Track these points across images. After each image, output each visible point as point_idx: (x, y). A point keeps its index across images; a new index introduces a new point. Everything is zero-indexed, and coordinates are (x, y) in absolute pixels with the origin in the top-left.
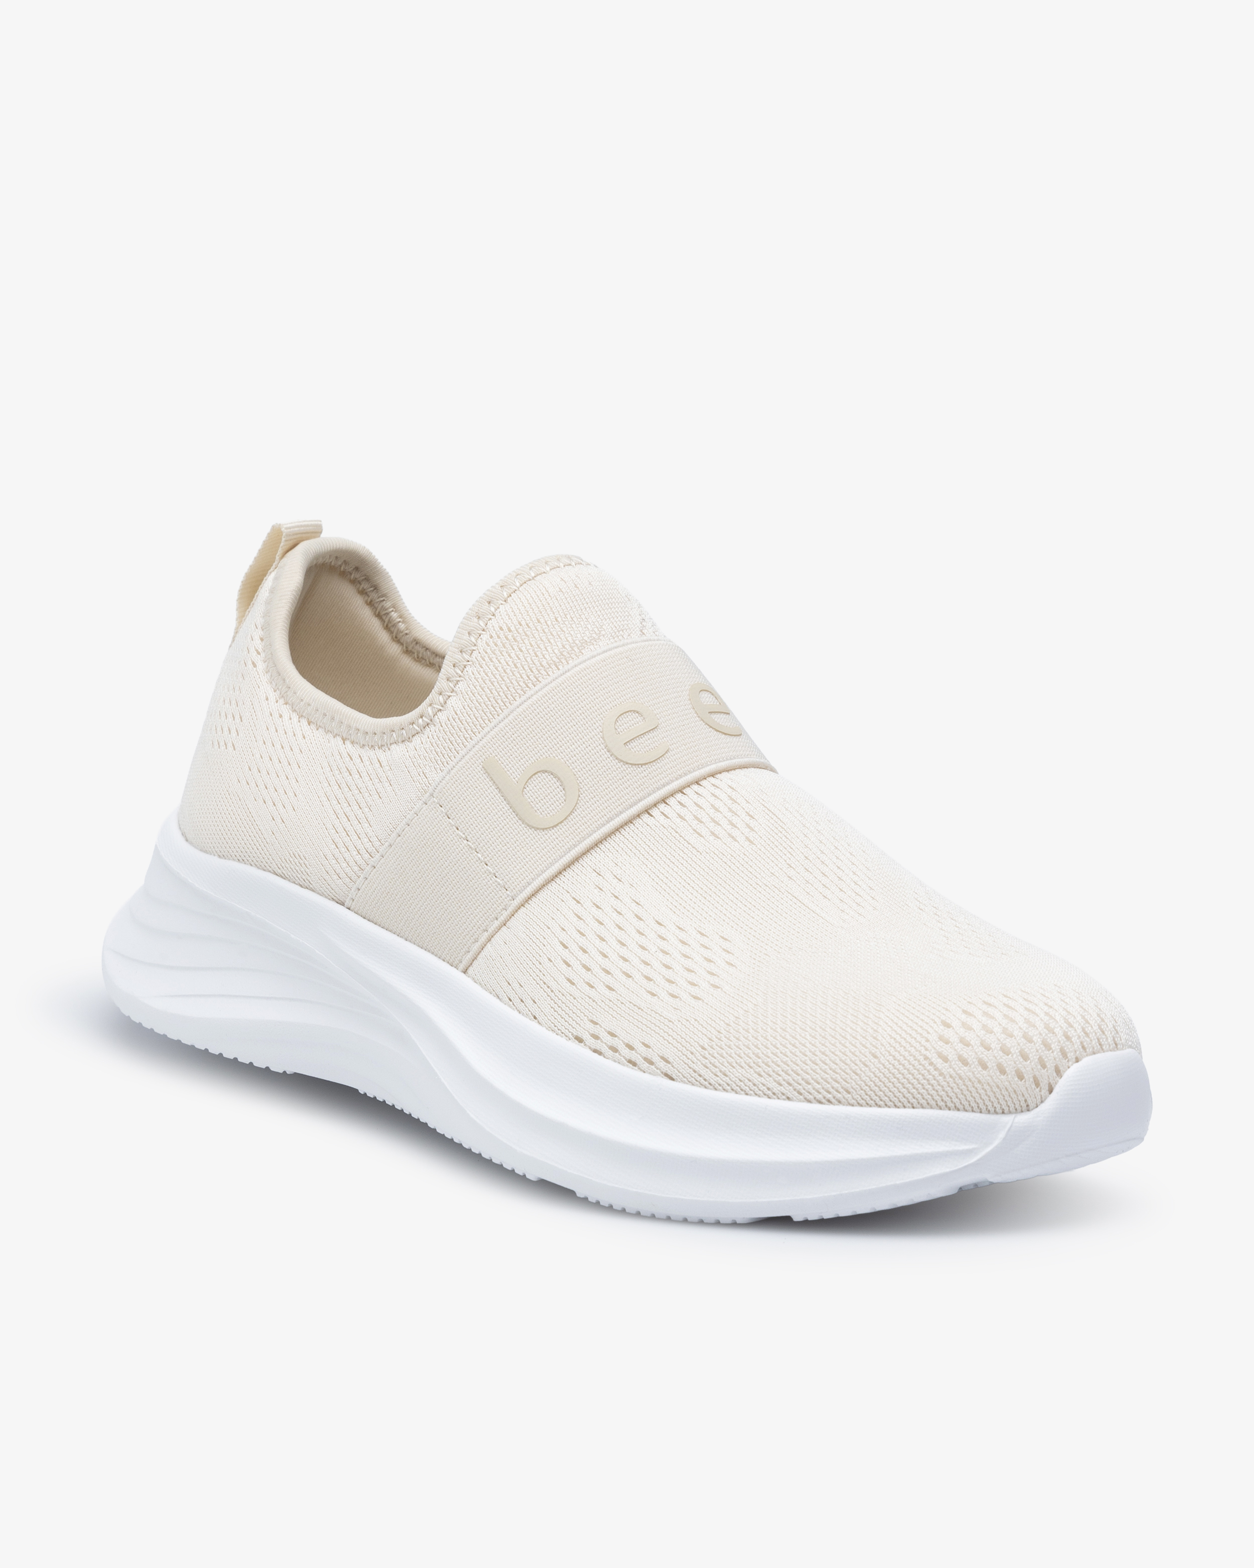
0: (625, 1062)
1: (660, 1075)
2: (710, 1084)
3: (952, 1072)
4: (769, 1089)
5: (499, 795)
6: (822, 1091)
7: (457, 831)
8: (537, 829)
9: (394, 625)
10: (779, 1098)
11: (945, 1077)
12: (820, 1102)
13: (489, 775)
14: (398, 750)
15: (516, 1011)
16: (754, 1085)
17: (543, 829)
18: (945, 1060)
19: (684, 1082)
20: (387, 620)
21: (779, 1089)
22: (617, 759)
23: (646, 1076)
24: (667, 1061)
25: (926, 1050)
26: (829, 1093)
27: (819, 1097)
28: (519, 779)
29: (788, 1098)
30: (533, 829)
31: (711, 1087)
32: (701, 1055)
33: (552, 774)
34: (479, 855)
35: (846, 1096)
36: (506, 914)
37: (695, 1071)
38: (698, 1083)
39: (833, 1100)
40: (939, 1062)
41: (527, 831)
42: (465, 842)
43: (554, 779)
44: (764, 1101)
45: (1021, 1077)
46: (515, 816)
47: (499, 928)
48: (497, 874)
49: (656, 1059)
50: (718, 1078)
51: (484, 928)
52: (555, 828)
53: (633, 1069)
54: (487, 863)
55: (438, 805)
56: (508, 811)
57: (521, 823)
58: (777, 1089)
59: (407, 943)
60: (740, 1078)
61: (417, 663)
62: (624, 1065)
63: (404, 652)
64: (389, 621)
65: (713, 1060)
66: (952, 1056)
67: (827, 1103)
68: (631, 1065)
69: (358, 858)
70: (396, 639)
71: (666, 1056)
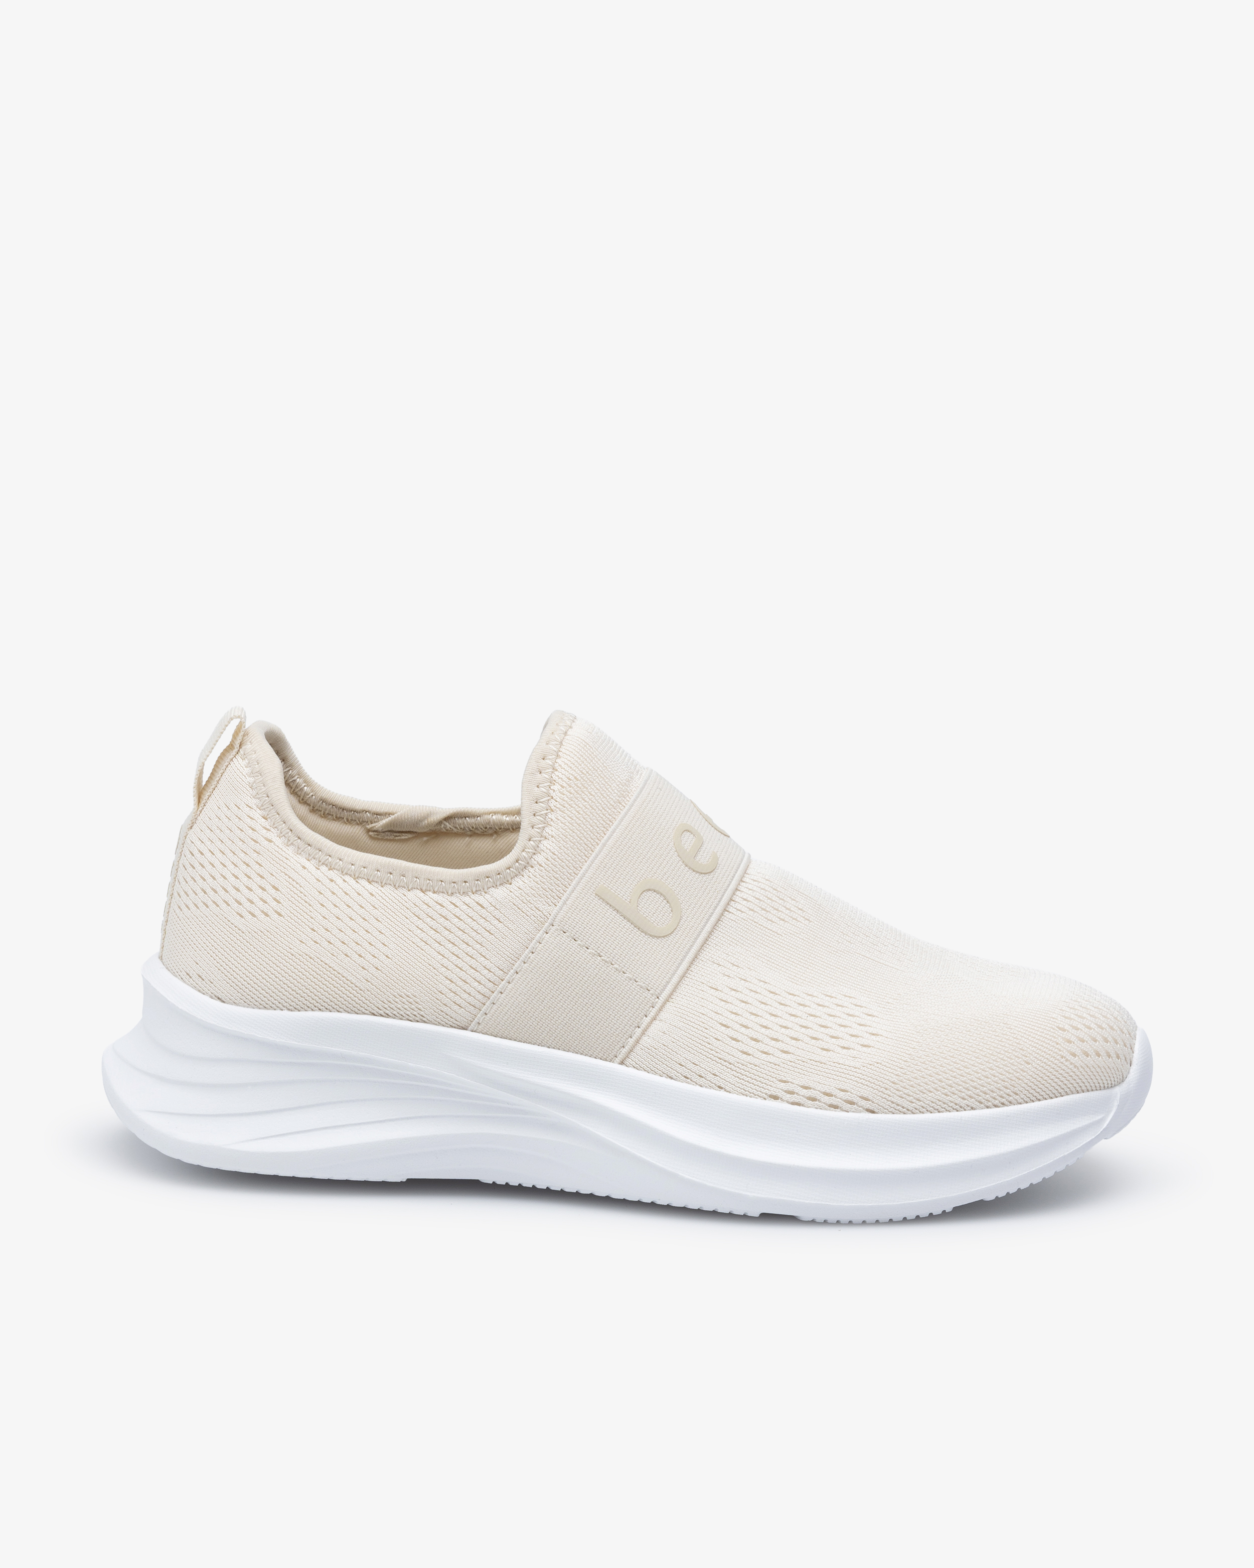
0: (827, 1107)
1: (863, 1111)
2: (908, 1110)
3: (1082, 1064)
4: (956, 1104)
5: (618, 915)
6: (997, 1097)
7: (587, 950)
8: (658, 937)
9: (302, 789)
10: (965, 1110)
11: (1078, 1069)
12: (996, 1106)
13: (603, 900)
14: (499, 893)
15: (697, 1086)
16: (944, 1103)
17: (664, 937)
18: (1074, 1055)
19: (886, 1113)
20: (294, 786)
21: (964, 1102)
22: (694, 871)
23: (850, 1115)
24: (867, 1099)
25: (1060, 1050)
26: (1003, 1097)
27: (996, 1102)
28: (630, 900)
29: (972, 1108)
30: (655, 938)
31: (910, 1112)
32: (895, 1089)
33: (655, 891)
34: (615, 966)
35: (1015, 1098)
36: (654, 1011)
37: (893, 1102)
38: (897, 1111)
39: (1006, 1103)
40: (1070, 1057)
41: (651, 941)
42: (599, 958)
43: (657, 895)
44: (954, 1114)
45: (1098, 1055)
46: (637, 930)
47: (651, 1022)
48: (637, 980)
49: (856, 1099)
50: (914, 1104)
51: (636, 1025)
52: (672, 935)
53: (835, 1111)
54: (625, 971)
55: (562, 932)
56: (630, 927)
57: (644, 935)
58: (963, 1103)
59: (551, 1050)
60: (931, 1100)
61: (323, 819)
62: (826, 1109)
63: (310, 811)
64: (297, 787)
65: (906, 1091)
66: (1078, 1052)
67: (1002, 1106)
68: (833, 1109)
69: (480, 988)
70: (301, 801)
71: (865, 1095)
